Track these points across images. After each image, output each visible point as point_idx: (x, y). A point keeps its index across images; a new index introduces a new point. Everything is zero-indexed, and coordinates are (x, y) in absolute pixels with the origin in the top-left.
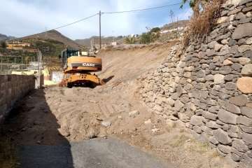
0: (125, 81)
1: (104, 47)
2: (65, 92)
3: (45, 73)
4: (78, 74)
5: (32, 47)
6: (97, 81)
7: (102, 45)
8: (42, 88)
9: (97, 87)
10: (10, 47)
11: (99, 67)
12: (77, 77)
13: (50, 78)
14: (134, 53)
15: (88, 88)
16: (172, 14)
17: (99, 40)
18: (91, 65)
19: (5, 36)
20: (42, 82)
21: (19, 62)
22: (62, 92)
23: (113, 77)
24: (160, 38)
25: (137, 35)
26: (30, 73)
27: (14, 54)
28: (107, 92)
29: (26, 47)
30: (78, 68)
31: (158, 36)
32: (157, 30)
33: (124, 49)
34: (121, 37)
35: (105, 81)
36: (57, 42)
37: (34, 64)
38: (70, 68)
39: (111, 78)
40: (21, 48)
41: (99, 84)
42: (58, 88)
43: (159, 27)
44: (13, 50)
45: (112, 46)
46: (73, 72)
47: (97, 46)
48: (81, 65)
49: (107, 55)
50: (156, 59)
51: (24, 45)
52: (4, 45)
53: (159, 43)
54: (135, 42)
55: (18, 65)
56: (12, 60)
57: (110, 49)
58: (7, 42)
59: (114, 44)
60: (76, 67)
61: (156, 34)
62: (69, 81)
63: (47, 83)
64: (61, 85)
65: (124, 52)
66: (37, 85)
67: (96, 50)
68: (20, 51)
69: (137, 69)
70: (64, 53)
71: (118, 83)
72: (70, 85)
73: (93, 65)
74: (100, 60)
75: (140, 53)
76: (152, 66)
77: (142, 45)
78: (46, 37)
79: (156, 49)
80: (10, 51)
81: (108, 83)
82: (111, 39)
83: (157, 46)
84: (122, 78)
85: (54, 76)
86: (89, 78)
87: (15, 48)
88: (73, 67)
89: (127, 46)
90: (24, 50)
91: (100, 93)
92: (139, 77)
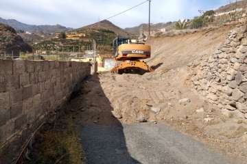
1: (153, 34)
2: (116, 78)
3: (99, 60)
4: (128, 61)
5: (87, 37)
6: (146, 68)
7: (151, 33)
8: (96, 74)
9: (146, 74)
10: (69, 37)
11: (148, 54)
12: (127, 64)
13: (103, 65)
14: (185, 38)
15: (137, 75)
17: (148, 27)
18: (140, 52)
19: (65, 28)
20: (96, 69)
21: (77, 51)
22: (114, 79)
23: (162, 64)
24: (214, 22)
25: (188, 20)
26: (86, 60)
27: (73, 44)
28: (155, 79)
29: (82, 37)
30: (128, 56)
31: (212, 20)
32: (211, 13)
33: (174, 35)
34: (171, 23)
35: (154, 68)
36: (108, 32)
37: (90, 52)
38: (121, 56)
39: (159, 65)
40: (78, 38)
41: (148, 71)
42: (110, 74)
43: (214, 9)
44: (72, 40)
45: (162, 33)
46: (124, 59)
47: (146, 34)
48: (130, 52)
49: (156, 42)
50: (210, 44)
51: (80, 35)
52: (64, 36)
53: (213, 27)
54: (185, 28)
55: (76, 54)
56: (71, 49)
57: (159, 36)
58: (66, 33)
59: (163, 30)
60: (126, 55)
61: (209, 17)
62: (120, 68)
63: (100, 69)
64: (113, 71)
65: (174, 38)
66: (92, 71)
67: (144, 37)
68: (77, 41)
69: (188, 56)
70: (115, 41)
71: (167, 70)
72: (121, 72)
73: (142, 52)
74: (149, 48)
76: (206, 52)
77: (194, 30)
78: (99, 27)
79: (211, 33)
80: (69, 41)
81: (156, 70)
82: (160, 25)
83: (212, 30)
84: (171, 65)
85: (106, 63)
86: (138, 64)
87: (73, 39)
88: (124, 55)
89: (177, 32)
90: (81, 40)
91: (148, 79)
92: (190, 64)
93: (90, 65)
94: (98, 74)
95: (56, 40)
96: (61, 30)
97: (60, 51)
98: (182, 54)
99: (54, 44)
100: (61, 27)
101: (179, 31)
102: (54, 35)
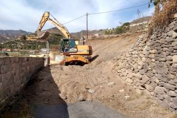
1: (90, 37)
2: (64, 69)
3: (51, 55)
6: (85, 61)
7: (88, 36)
8: (49, 66)
9: (86, 65)
10: (29, 39)
12: (72, 58)
13: (54, 59)
14: (111, 41)
15: (79, 66)
17: (86, 33)
19: (26, 32)
20: (49, 62)
21: (34, 49)
22: (62, 69)
24: (130, 30)
25: (113, 29)
26: (41, 56)
27: (31, 44)
28: (92, 69)
29: (39, 39)
31: (128, 29)
32: (127, 24)
34: (102, 30)
36: (59, 35)
37: (44, 50)
41: (87, 63)
42: (59, 66)
43: (130, 22)
44: (30, 41)
45: (96, 37)
47: (85, 37)
50: (127, 45)
51: (37, 38)
52: (25, 38)
53: (129, 33)
54: (111, 33)
55: (34, 51)
56: (30, 47)
57: (94, 38)
58: (26, 36)
59: (97, 35)
61: (127, 27)
62: (66, 61)
63: (52, 62)
64: (61, 64)
65: (104, 40)
66: (46, 64)
67: (84, 39)
68: (35, 41)
69: (113, 52)
71: (100, 62)
72: (67, 64)
75: (116, 41)
76: (124, 50)
77: (117, 35)
79: (127, 37)
80: (28, 41)
81: (92, 62)
82: (94, 32)
83: (128, 35)
84: (102, 59)
85: (57, 58)
87: (32, 40)
89: (106, 36)
90: (38, 41)
91: (87, 69)
92: (115, 58)
93: (44, 59)
95: (18, 41)
96: (23, 34)
97: (22, 49)
98: (109, 52)
99: (17, 44)
100: (22, 31)
102: (17, 37)
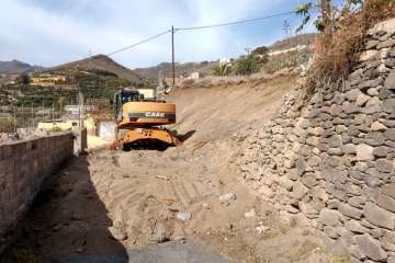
0: (213, 141)
1: (180, 81)
2: (120, 161)
3: (89, 124)
4: (139, 130)
5: (68, 82)
6: (168, 139)
7: (176, 79)
8: (84, 153)
9: (170, 149)
10: (35, 82)
11: (171, 118)
12: (138, 134)
13: (97, 133)
14: (226, 92)
15: (155, 151)
16: (286, 25)
17: (171, 69)
18: (158, 115)
19: (28, 66)
20: (84, 144)
21: (48, 105)
22: (115, 161)
23: (194, 132)
24: (268, 64)
25: (232, 60)
26: (65, 126)
27: (42, 93)
28: (184, 159)
29: (60, 82)
30: (139, 121)
31: (265, 61)
32: (263, 50)
33: (212, 86)
34: (206, 63)
35: (182, 139)
36: (107, 74)
37: (71, 108)
38: (127, 120)
39: (190, 134)
40: (51, 84)
41: (173, 145)
42: (107, 154)
43: (267, 45)
44: (41, 87)
45: (192, 81)
46: (132, 125)
47: (169, 81)
48: (143, 115)
49: (184, 96)
50: (263, 103)
51: (56, 79)
52: (26, 80)
53: (267, 76)
54: (229, 71)
55: (48, 111)
56: (38, 102)
57: (189, 85)
58: (30, 74)
59: (195, 76)
60: (136, 119)
61: (261, 56)
62: (125, 140)
63: (92, 142)
64: (113, 148)
65: (211, 90)
66: (77, 147)
67: (166, 87)
68: (51, 88)
69: (232, 120)
70: (117, 96)
71: (201, 144)
72: (127, 147)
73: (162, 115)
74: (174, 107)
75: (236, 93)
76: (255, 116)
77: (242, 78)
78: (91, 66)
79: (262, 86)
80: (34, 88)
81: (186, 142)
82: (190, 67)
83: (263, 81)
84: (208, 135)
85: (103, 129)
86: (158, 135)
87: (43, 84)
88: (131, 119)
89: (216, 80)
90: (57, 87)
91: (173, 159)
92: (235, 135)
93: (72, 137)
94: (86, 153)
95: (10, 87)
96: (22, 70)
97: (19, 105)
98: (222, 118)
99: (7, 94)
100: (21, 65)
101: (219, 78)
102: (8, 79)
